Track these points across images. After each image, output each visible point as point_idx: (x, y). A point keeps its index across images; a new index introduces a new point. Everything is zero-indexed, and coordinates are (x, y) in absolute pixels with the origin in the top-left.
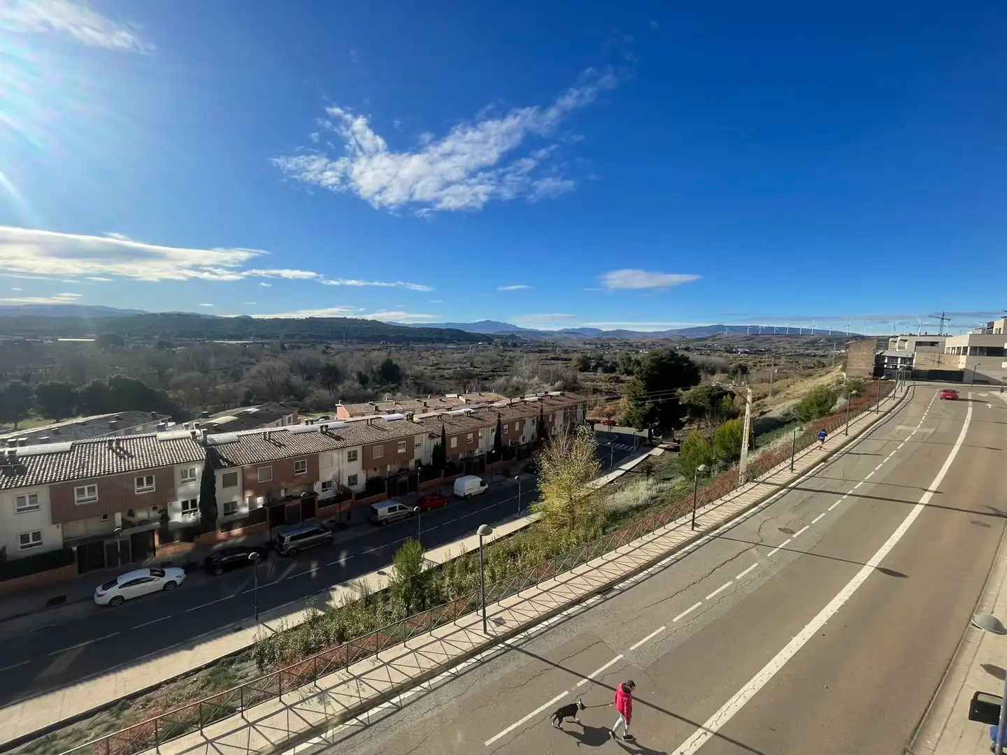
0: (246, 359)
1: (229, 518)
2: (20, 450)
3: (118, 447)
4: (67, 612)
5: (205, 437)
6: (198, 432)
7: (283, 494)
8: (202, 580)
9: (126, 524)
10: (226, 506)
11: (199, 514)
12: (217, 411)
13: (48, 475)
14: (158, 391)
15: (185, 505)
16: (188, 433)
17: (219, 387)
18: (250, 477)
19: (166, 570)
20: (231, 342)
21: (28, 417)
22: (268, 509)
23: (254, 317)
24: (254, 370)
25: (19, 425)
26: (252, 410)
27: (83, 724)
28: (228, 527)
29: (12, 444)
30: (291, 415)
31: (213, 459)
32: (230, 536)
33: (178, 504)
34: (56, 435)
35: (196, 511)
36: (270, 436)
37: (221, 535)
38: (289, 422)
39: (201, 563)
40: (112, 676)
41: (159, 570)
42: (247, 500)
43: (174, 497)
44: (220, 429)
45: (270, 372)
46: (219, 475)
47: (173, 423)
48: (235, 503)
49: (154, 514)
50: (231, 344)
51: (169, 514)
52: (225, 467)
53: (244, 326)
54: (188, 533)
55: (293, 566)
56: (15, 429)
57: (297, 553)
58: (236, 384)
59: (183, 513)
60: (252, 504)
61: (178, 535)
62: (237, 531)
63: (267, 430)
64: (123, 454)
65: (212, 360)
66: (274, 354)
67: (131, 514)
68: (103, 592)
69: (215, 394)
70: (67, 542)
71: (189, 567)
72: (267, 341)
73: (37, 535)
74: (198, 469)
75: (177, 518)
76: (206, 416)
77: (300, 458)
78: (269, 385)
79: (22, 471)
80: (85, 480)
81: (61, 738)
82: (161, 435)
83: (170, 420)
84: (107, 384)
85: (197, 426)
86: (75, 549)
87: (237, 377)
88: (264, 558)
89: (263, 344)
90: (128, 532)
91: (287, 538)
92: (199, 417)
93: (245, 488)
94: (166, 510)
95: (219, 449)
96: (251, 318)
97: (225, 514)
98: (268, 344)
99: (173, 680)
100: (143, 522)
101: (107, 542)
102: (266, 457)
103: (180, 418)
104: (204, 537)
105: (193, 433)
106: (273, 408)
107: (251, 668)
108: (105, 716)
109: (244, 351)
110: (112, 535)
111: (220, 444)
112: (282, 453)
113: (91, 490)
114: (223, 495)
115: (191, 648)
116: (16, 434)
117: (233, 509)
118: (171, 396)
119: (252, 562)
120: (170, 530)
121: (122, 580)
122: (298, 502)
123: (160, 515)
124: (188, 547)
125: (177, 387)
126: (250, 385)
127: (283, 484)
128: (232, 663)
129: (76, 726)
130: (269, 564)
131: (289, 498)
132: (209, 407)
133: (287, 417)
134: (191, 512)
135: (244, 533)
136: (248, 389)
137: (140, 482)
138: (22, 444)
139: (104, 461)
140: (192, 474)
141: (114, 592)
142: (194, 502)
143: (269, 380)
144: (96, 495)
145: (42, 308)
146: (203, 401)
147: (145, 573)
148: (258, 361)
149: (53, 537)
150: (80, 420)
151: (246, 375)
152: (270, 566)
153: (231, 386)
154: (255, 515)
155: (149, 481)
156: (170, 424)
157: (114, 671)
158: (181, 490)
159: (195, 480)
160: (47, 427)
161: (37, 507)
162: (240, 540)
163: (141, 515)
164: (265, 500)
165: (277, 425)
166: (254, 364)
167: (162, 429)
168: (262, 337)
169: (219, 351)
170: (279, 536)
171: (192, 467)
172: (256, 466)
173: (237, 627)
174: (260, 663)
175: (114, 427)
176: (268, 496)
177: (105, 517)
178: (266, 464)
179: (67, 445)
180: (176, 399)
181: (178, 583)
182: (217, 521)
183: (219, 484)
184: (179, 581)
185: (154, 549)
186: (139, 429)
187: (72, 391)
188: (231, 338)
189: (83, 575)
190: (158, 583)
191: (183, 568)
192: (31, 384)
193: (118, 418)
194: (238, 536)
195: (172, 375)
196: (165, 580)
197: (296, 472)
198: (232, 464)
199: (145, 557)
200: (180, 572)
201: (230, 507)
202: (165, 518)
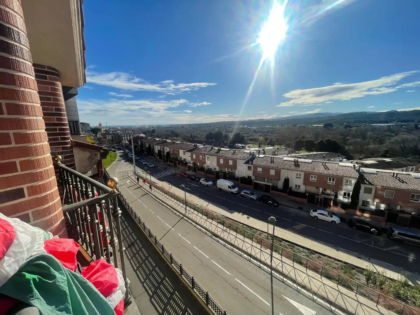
0: (389, 133)
1: (364, 208)
2: (299, 160)
3: (325, 165)
4: (303, 213)
5: (359, 168)
6: (356, 165)
7: (399, 208)
8: (346, 227)
9: (323, 193)
10: (364, 202)
11: (350, 200)
12: (367, 157)
13: (305, 169)
14: (342, 145)
15: (345, 194)
16: (352, 165)
17: (370, 146)
18: (380, 192)
19: (333, 216)
20: (381, 125)
21: (302, 150)
22: (387, 212)
23: (398, 110)
24: (393, 140)
25: (300, 152)
26: (388, 160)
27: (301, 249)
28: (363, 211)
29: (298, 158)
30: (414, 167)
31: (361, 179)
32: (363, 216)
33: (342, 193)
34: (308, 157)
35: (349, 198)
36: (397, 175)
37: (358, 213)
38: (411, 171)
39: (347, 220)
40: (310, 240)
41: (332, 214)
42: (375, 203)
43: (341, 189)
44: (367, 166)
45: (404, 141)
46: (363, 187)
47: (346, 160)
48: (369, 202)
49: (332, 193)
50: (381, 126)
51: (338, 195)
52: (367, 184)
53: (392, 116)
54: (344, 206)
55: (396, 248)
56: (299, 153)
57: (400, 242)
58: (381, 145)
59: (344, 197)
60: (378, 206)
61: (340, 205)
62: (366, 215)
63: (396, 172)
64: (326, 168)
65: (369, 133)
66: (409, 131)
67: (325, 190)
68: (312, 212)
69: (368, 149)
70: (306, 192)
71: (342, 219)
72: (405, 124)
73: (299, 186)
74: (354, 181)
75: (341, 198)
76: (361, 159)
77: (416, 193)
78: (401, 147)
79: (299, 166)
80: (313, 173)
81: (296, 248)
82: (341, 164)
83: (344, 158)
84: (325, 141)
85: (357, 163)
86: (307, 194)
87: (381, 142)
88: (379, 234)
89: (402, 125)
90: (323, 196)
91: (396, 232)
92: (357, 159)
93: (376, 197)
94: (337, 193)
95: (365, 175)
96: (397, 111)
97: (362, 205)
98: (405, 125)
99: (330, 257)
100: (328, 194)
101: (316, 197)
102: (392, 186)
103: (349, 158)
104: (350, 211)
105: (354, 166)
106: (402, 161)
107: (363, 279)
108: (306, 251)
109: (389, 129)
110: (318, 195)
111: (366, 173)
112: (403, 186)
113: (315, 177)
114: (363, 196)
115: (338, 250)
116: (298, 154)
117: (367, 204)
118: (347, 148)
119: (372, 233)
120: (337, 201)
121: (319, 211)
122: (409, 216)
123: (335, 194)
124: (343, 211)
125: (350, 144)
126: (389, 147)
127: (400, 203)
128: (354, 269)
129: (300, 248)
130: (381, 239)
131: (402, 212)
132: (362, 155)
133: (411, 167)
134: (347, 198)
135: (370, 218)
136: (387, 149)
137: (330, 180)
138: (300, 158)
139: (321, 169)
140: (350, 183)
141: (314, 214)
142: (349, 195)
143: (402, 145)
144: (316, 180)
145: (311, 115)
146: (361, 152)
147: (326, 213)
148: (396, 135)
149: (303, 189)
150: (315, 153)
151: (388, 141)
152: (382, 241)
153: (377, 146)
154: (377, 212)
155: (333, 180)
156: (344, 160)
157: (312, 240)
158: (344, 187)
159: (351, 185)
160: (306, 154)
161: (300, 178)
162: (368, 220)
163: (328, 191)
164: (386, 207)
165: (402, 170)
166: (393, 136)
167: (341, 161)
168: (402, 121)
169: (374, 129)
170: (391, 228)
171: (351, 180)
172: (384, 189)
173: (358, 256)
174: (368, 280)
175: (324, 157)
176: (388, 205)
177: (317, 188)
178: (392, 190)
179: (310, 161)
180: (349, 150)
181: (337, 223)
182: (357, 206)
183: (362, 191)
184: (337, 222)
185: (330, 206)
186: (332, 159)
187: (314, 143)
188: (381, 122)
189: (308, 204)
190: (329, 219)
191: (340, 218)
192: (304, 139)
193: (326, 154)
194: (366, 217)
195: (348, 140)
196: (332, 219)
197: (411, 200)
198: (370, 184)
199: (327, 208)
200: (339, 219)
201: (366, 203)
202: (336, 196)
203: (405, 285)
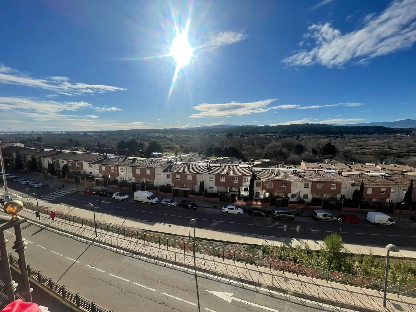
0: (266, 141)
1: (257, 198)
2: (211, 165)
3: (230, 167)
4: (217, 211)
5: (252, 168)
6: (250, 166)
7: (276, 194)
8: (247, 216)
9: (230, 191)
10: (256, 193)
11: (248, 193)
12: (256, 159)
13: (215, 172)
14: (240, 151)
15: (245, 189)
16: (247, 166)
17: (257, 151)
18: (265, 185)
19: (239, 209)
20: (261, 135)
21: (212, 156)
22: (270, 199)
23: (270, 125)
24: (269, 145)
25: (211, 158)
26: (267, 160)
27: (218, 243)
28: (257, 201)
29: (209, 163)
30: (281, 164)
31: (254, 177)
32: (257, 204)
33: (243, 188)
34: (217, 162)
35: (248, 192)
36: (273, 171)
37: (254, 203)
38: (280, 167)
39: (248, 210)
40: (224, 233)
41: (238, 207)
42: (263, 193)
43: (242, 186)
44: (256, 166)
45: (274, 147)
46: (255, 181)
47: (243, 162)
48: (259, 193)
49: (237, 190)
50: (262, 136)
51: (241, 191)
52: (257, 179)
53: (266, 129)
54: (245, 199)
55: (277, 223)
56: (210, 159)
57: (278, 219)
58: (263, 150)
59: (244, 192)
60: (265, 195)
61: (242, 199)
62: (259, 203)
63: (272, 169)
64: (231, 170)
65: (256, 141)
66: (276, 140)
67: (231, 188)
68: (224, 209)
69: (255, 153)
70: (218, 192)
71: (245, 210)
72: (274, 134)
73: (212, 188)
74: (249, 178)
75: (242, 193)
76: (252, 161)
77: (284, 182)
78: (274, 151)
79: (211, 170)
80: (222, 175)
81: (214, 244)
82: (240, 166)
83: (242, 161)
84: (228, 148)
85: (250, 164)
86: (219, 194)
87: (263, 148)
88: (267, 216)
89: (273, 136)
90: (230, 193)
91: (276, 212)
92: (250, 161)
93: (263, 189)
94: (240, 189)
95: (256, 173)
96: (269, 126)
97: (256, 196)
98: (274, 136)
99: (239, 243)
100: (234, 192)
101: (226, 195)
102: (271, 179)
103: (245, 161)
104: (249, 202)
105: (249, 166)
106: (274, 160)
107: (260, 253)
108: (222, 244)
109: (266, 138)
110: (227, 193)
111: (256, 171)
112: (277, 178)
113: (223, 178)
114: (256, 189)
115: (244, 237)
116: (210, 160)
117: (258, 195)
118: (243, 153)
119: (263, 216)
120: (240, 196)
121: (229, 207)
122: (281, 199)
123: (238, 191)
124: (244, 203)
125: (244, 150)
126: (267, 151)
127: (276, 191)
128: (255, 247)
129: (217, 242)
130: (269, 219)
131: (278, 197)
132: (253, 158)
133: (280, 165)
134: (246, 192)
135: (261, 205)
136: (266, 152)
137: (234, 179)
138: (211, 163)
139: (227, 172)
140: (248, 180)
141: (225, 210)
142: (247, 189)
143: (274, 149)
144: (224, 180)
145: (217, 126)
146: (252, 156)
147: (233, 207)
148: (270, 142)
149: (215, 190)
150: (222, 158)
151: (266, 147)
152: (269, 220)
153: (261, 151)
154: (265, 200)
155: (236, 180)
156: (242, 162)
157: (225, 232)
158: (244, 184)
159: (248, 182)
160: (216, 159)
161: (213, 180)
162: (260, 207)
163: (234, 189)
164: (269, 194)
165: (276, 167)
166: (269, 143)
167: (240, 163)
168: (273, 133)
169: (258, 138)
170: (273, 210)
171: (248, 177)
172: (267, 181)
173: (257, 236)
174: (263, 253)
175: (229, 161)
176: (270, 193)
177: (226, 187)
178: (271, 182)
179: (219, 165)
180: (244, 154)
181: (241, 214)
182: (253, 198)
183: (255, 185)
184: (242, 213)
185: (236, 201)
186: (235, 162)
187: (221, 149)
188: (262, 133)
189: (220, 202)
190: (236, 212)
191: (243, 209)
192: (213, 147)
193: (230, 159)
194: (259, 205)
195: (244, 146)
196: (238, 211)
197: (282, 187)
198: (259, 179)
199: (234, 203)
200: (242, 211)
201: (258, 194)
202: (239, 192)
203: (284, 248)
